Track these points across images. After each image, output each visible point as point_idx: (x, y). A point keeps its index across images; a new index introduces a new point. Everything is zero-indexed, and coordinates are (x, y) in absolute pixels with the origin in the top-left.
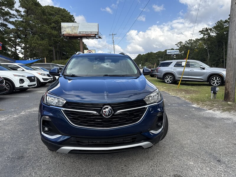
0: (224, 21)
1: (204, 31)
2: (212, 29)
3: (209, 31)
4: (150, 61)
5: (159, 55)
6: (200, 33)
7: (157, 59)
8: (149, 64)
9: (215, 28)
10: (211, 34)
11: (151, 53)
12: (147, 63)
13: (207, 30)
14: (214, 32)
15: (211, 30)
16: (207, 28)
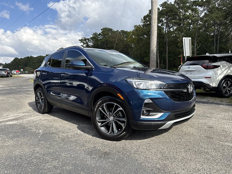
0: (98, 34)
1: (83, 40)
2: (90, 39)
3: (87, 41)
4: (30, 66)
5: (40, 59)
6: (80, 42)
7: (38, 63)
8: (30, 69)
9: (92, 38)
10: (89, 43)
11: (31, 57)
12: (27, 67)
13: (85, 40)
14: (91, 42)
15: (88, 40)
16: (85, 38)
